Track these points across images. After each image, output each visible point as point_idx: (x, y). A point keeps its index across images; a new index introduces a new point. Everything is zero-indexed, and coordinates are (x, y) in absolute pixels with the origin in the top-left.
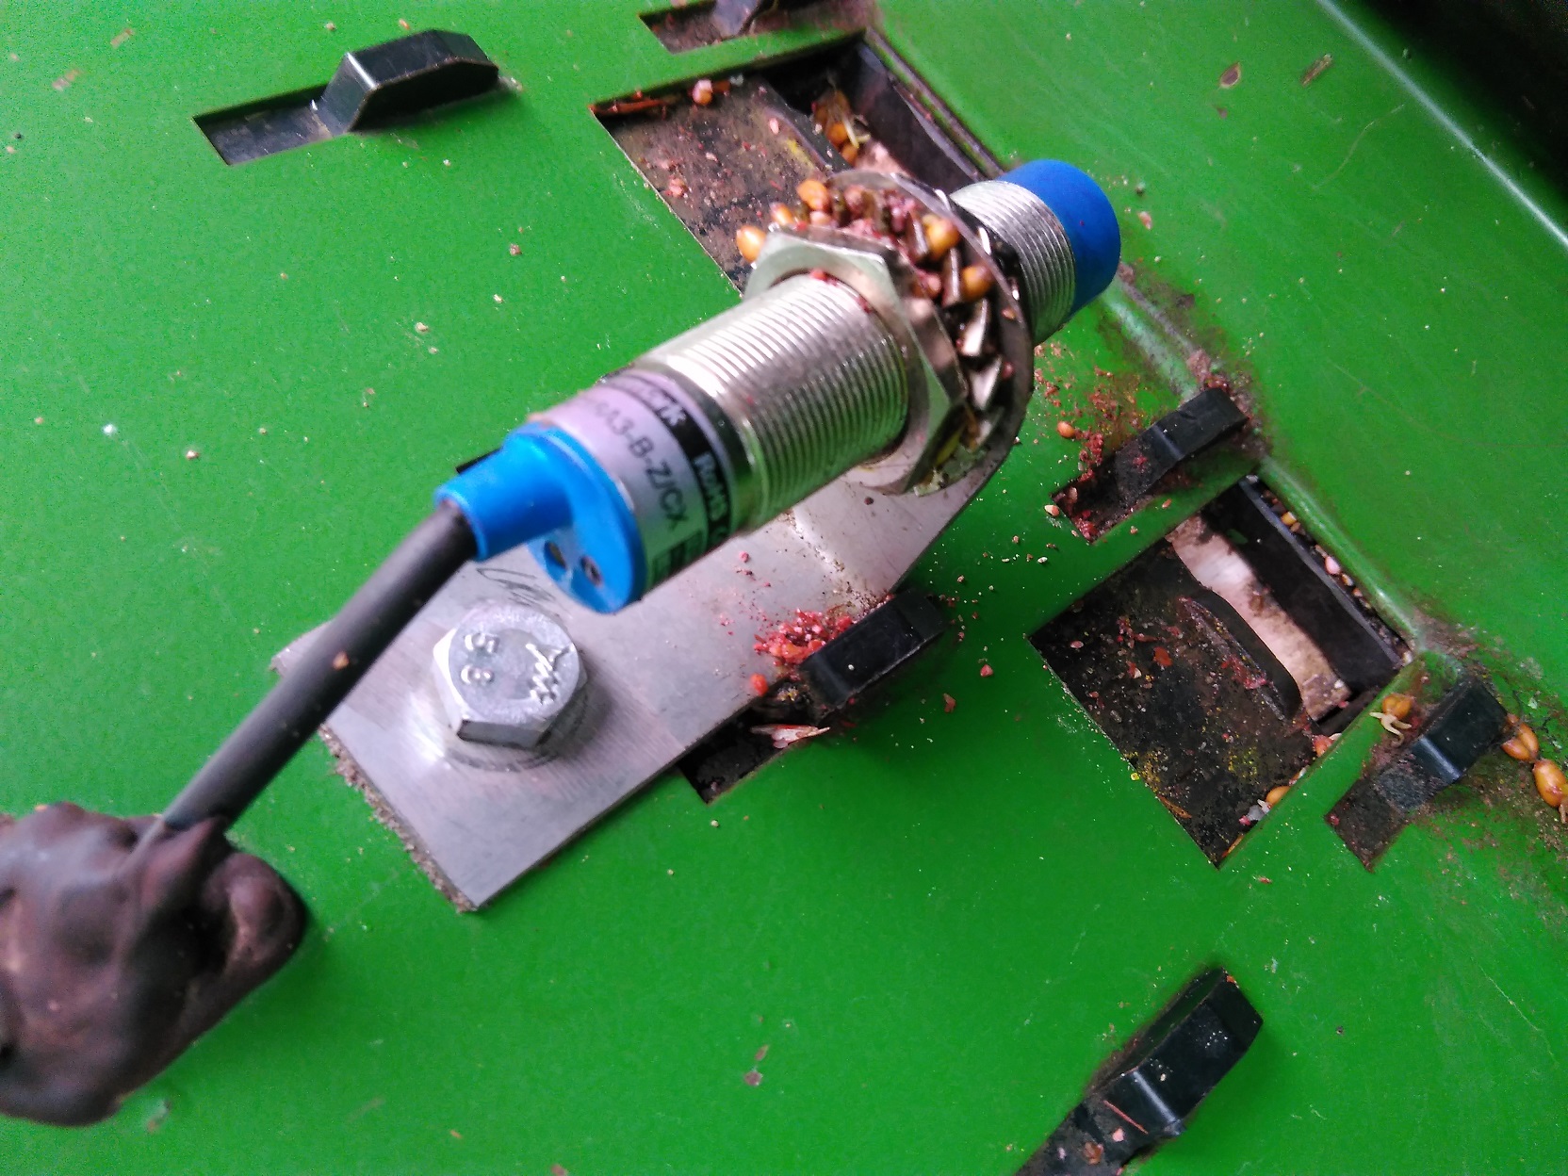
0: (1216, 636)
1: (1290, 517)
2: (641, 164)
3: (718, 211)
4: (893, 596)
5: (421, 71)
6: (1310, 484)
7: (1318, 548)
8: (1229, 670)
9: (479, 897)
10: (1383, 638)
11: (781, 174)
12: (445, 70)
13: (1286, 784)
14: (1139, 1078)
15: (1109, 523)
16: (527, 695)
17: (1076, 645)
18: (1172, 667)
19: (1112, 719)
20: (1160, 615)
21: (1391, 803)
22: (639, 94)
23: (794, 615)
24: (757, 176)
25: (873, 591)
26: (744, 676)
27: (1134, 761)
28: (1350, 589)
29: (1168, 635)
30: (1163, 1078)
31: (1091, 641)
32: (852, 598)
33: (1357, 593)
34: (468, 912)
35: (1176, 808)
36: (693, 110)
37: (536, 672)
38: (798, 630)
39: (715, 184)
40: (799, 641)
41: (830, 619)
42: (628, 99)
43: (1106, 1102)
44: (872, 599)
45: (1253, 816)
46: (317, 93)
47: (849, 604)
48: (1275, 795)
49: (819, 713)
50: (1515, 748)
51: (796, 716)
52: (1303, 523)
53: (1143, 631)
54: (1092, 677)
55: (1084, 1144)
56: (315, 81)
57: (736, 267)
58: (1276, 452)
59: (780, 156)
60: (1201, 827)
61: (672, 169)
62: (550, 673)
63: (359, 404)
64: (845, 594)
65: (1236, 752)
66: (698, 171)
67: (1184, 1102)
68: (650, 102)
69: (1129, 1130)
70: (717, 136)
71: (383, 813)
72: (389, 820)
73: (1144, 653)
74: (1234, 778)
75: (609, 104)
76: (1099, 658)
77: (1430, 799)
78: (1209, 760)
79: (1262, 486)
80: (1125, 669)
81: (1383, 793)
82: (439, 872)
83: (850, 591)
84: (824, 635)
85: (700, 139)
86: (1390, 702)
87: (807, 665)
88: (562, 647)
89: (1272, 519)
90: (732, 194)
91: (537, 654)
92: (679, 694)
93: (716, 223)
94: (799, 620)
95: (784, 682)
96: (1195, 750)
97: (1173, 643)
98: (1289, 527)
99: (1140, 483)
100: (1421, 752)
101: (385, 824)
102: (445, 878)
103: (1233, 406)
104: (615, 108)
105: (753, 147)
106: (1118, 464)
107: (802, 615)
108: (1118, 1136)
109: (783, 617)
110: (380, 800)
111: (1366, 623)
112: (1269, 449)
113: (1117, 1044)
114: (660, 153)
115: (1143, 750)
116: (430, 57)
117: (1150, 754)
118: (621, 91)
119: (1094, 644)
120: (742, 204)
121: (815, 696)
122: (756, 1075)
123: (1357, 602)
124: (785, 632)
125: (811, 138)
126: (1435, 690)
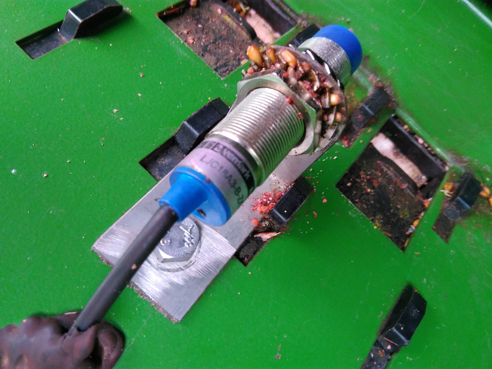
0: (391, 173)
1: (406, 127)
2: (177, 33)
3: (207, 46)
4: (294, 183)
5: (97, 12)
6: (412, 115)
7: (416, 136)
8: (396, 183)
9: (180, 318)
10: (438, 163)
11: (225, 29)
12: (104, 10)
13: (417, 219)
14: (395, 330)
15: (352, 140)
16: (183, 245)
17: (349, 184)
18: (379, 186)
19: (364, 208)
20: (372, 168)
21: (449, 218)
22: (172, 7)
23: (262, 195)
24: (217, 31)
25: (287, 182)
26: (250, 220)
27: (372, 220)
28: (427, 148)
29: (376, 175)
30: (402, 328)
31: (353, 182)
32: (279, 185)
33: (429, 149)
34: (176, 323)
35: (387, 234)
36: (191, 9)
37: (185, 236)
38: (265, 200)
39: (204, 36)
40: (266, 204)
41: (274, 194)
42: (169, 9)
43: (384, 338)
44: (287, 185)
45: (410, 231)
46: (59, 25)
47: (279, 188)
48: (416, 223)
49: (276, 228)
50: (483, 194)
51: (269, 230)
52: (410, 128)
53: (368, 175)
54: (356, 194)
55: (378, 351)
56: (58, 20)
57: (217, 67)
58: (400, 106)
59: (223, 22)
60: (396, 238)
61: (188, 33)
62: (190, 236)
63: (100, 144)
64: (277, 184)
65: (402, 211)
66: (197, 32)
67: (409, 335)
68: (177, 9)
69: (392, 345)
70: (200, 18)
71: (141, 295)
72: (144, 296)
73: (370, 183)
74: (402, 219)
75: (162, 12)
76: (356, 187)
77: (461, 215)
78: (394, 215)
79: (396, 117)
80: (365, 189)
81: (446, 215)
82: (165, 311)
83: (279, 183)
84: (273, 201)
85: (195, 20)
86: (446, 186)
87: (271, 213)
88: (192, 225)
89: (400, 128)
90: (210, 39)
91: (184, 230)
92: (231, 231)
93: (207, 51)
94: (264, 196)
95: (264, 219)
96: (390, 212)
97: (378, 177)
98: (406, 130)
99: (360, 124)
100: (458, 202)
101: (142, 298)
102: (167, 313)
103: (385, 92)
104: (165, 13)
105: (214, 20)
106: (352, 118)
107: (265, 194)
108: (389, 347)
109: (259, 196)
110: (140, 290)
111: (433, 158)
112: (398, 105)
113: (384, 318)
114: (183, 27)
115: (374, 216)
116: (98, 6)
117: (377, 217)
118: (166, 7)
119: (354, 183)
120: (214, 42)
121: (275, 223)
122: (279, 355)
123: (430, 152)
124: (261, 202)
125: (233, 15)
126: (458, 179)
